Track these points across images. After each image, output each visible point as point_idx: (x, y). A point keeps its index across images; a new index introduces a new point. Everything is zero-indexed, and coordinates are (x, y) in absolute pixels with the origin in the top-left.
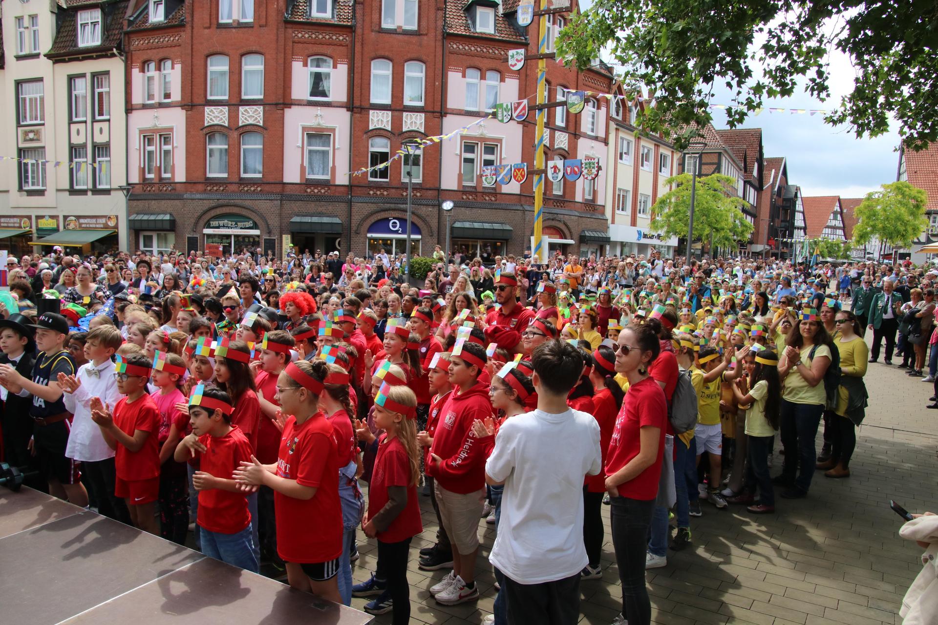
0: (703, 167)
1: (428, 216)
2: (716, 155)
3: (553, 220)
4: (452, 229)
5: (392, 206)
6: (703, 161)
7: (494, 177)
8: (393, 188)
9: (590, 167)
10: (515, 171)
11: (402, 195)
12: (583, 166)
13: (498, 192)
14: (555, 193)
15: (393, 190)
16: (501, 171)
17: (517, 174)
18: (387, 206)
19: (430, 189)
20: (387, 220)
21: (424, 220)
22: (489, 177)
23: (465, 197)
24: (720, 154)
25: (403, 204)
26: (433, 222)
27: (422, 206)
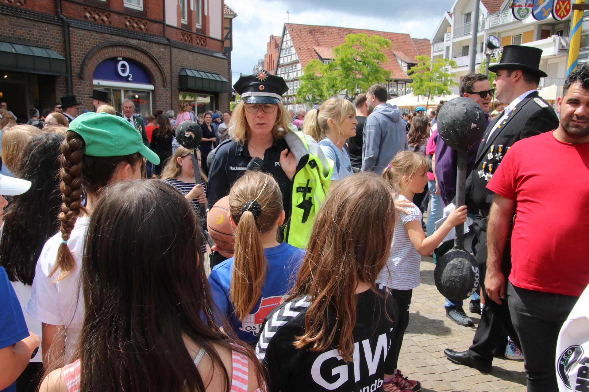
1: (160, 58)
5: (122, 39)
8: (115, 13)
11: (126, 25)
13: (206, 35)
15: (116, 17)
18: (116, 39)
19: (155, 22)
20: (115, 60)
21: (158, 64)
23: (182, 37)
25: (133, 38)
26: (166, 68)
27: (154, 45)
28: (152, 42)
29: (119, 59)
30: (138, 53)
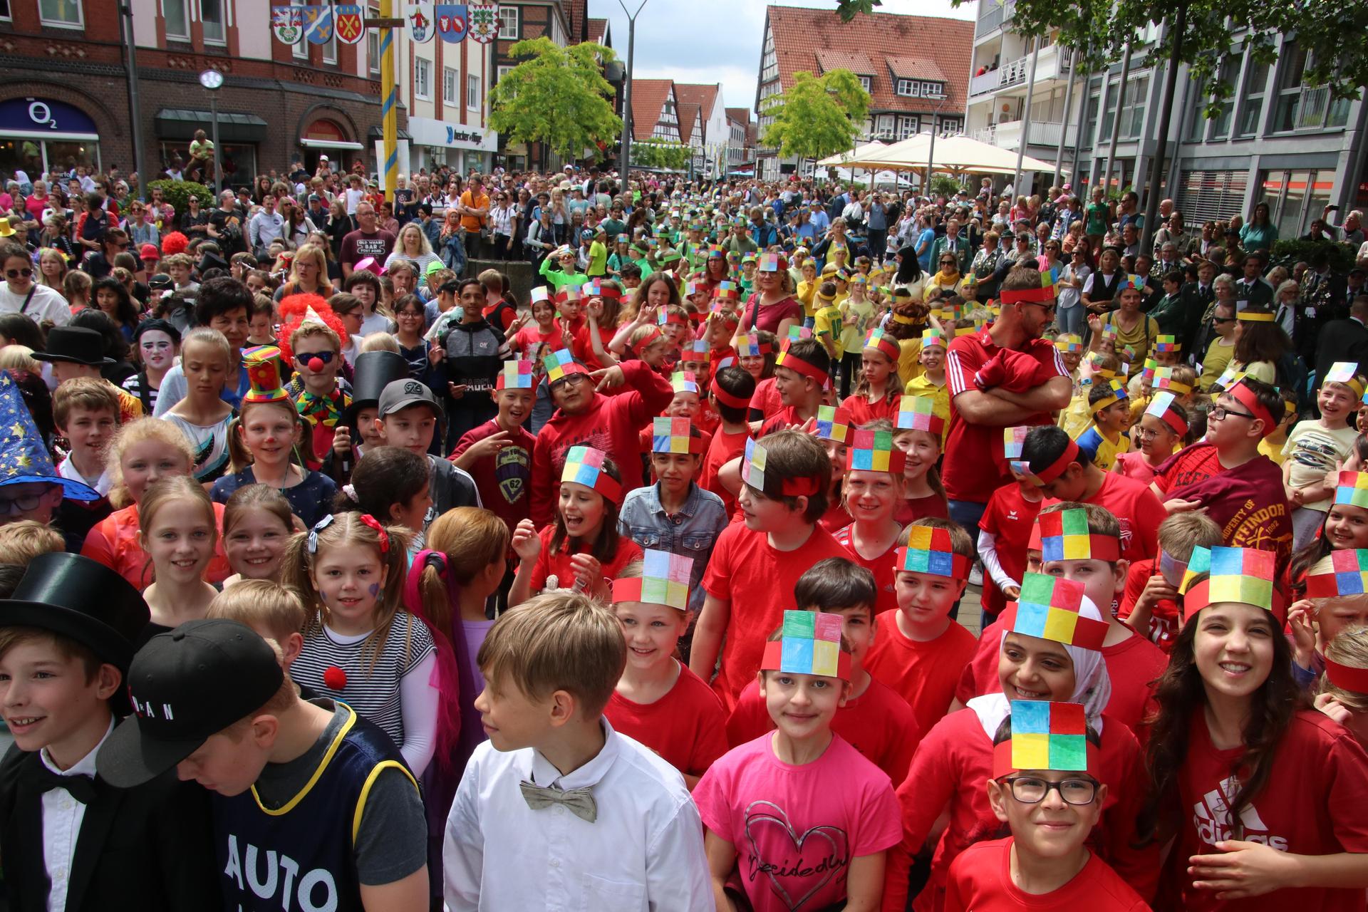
0: (526, 28)
1: (106, 96)
2: (545, 10)
3: (328, 108)
4: (158, 123)
5: (30, 74)
6: (526, 19)
7: (299, 29)
8: (25, 37)
9: (484, 20)
10: (340, 19)
11: (48, 53)
12: (471, 17)
13: (233, 55)
14: (327, 61)
15: (27, 42)
16: (312, 17)
17: (345, 25)
18: (20, 73)
19: (104, 45)
20: (23, 102)
21: (100, 105)
22: (288, 27)
23: (172, 63)
24: (550, 8)
25: (52, 71)
26: (120, 110)
27: (93, 78)
28: (90, 74)
29: (28, 99)
30: (62, 91)
